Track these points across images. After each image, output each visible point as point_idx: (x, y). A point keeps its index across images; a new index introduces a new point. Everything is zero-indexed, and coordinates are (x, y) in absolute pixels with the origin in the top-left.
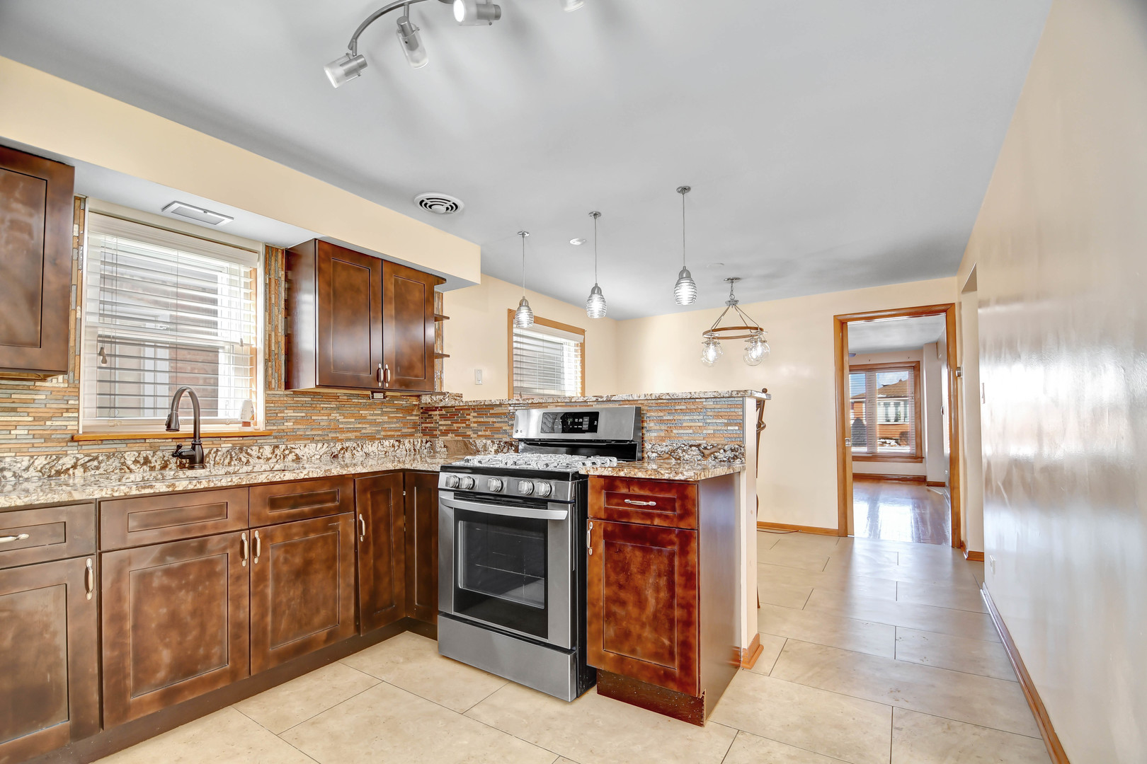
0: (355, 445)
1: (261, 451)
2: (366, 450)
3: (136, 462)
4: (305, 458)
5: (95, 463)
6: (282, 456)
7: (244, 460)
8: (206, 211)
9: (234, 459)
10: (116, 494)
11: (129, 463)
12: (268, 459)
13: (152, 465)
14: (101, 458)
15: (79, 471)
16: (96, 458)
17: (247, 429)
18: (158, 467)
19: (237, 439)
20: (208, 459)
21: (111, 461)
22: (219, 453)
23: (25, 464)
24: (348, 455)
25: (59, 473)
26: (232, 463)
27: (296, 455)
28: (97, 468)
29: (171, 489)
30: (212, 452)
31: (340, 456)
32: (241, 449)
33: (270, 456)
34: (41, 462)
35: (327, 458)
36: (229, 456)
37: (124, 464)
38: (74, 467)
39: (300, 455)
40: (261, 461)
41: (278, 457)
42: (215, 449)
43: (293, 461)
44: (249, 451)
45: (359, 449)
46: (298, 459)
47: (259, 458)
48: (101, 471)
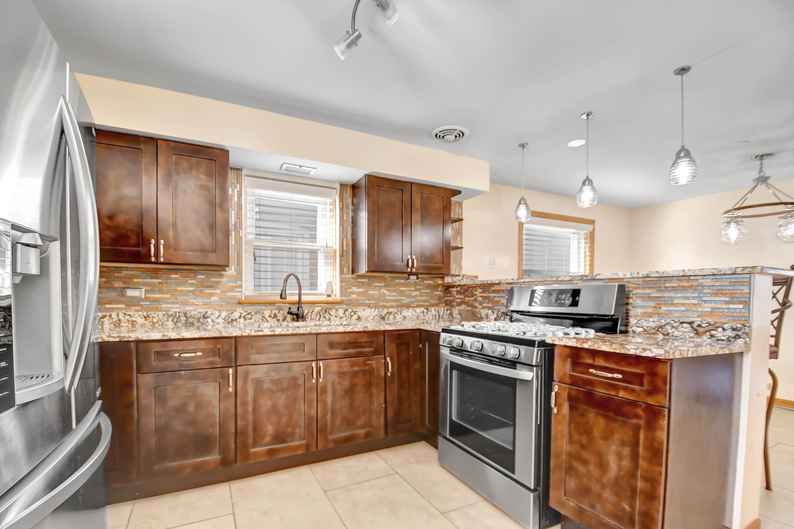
0: (396, 311)
1: (337, 312)
2: (403, 314)
3: (270, 316)
4: (364, 318)
5: (250, 316)
6: (350, 316)
7: (327, 317)
8: (301, 166)
9: (322, 317)
10: (244, 334)
11: (266, 316)
12: (341, 318)
13: (278, 318)
14: (252, 313)
15: (242, 320)
16: (250, 313)
17: (330, 299)
18: (281, 320)
19: (324, 304)
20: (307, 316)
21: (257, 315)
22: (313, 313)
23: (217, 315)
24: (391, 317)
25: (232, 320)
26: (321, 319)
27: (358, 316)
28: (251, 319)
29: (272, 333)
30: (310, 312)
31: (386, 317)
32: (326, 311)
33: (342, 316)
34: (224, 314)
35: (378, 318)
36: (319, 315)
37: (264, 317)
38: (240, 317)
39: (361, 315)
40: (337, 319)
41: (347, 317)
42: (311, 311)
43: (356, 319)
44: (330, 312)
45: (399, 313)
46: (359, 318)
47: (336, 317)
48: (253, 320)
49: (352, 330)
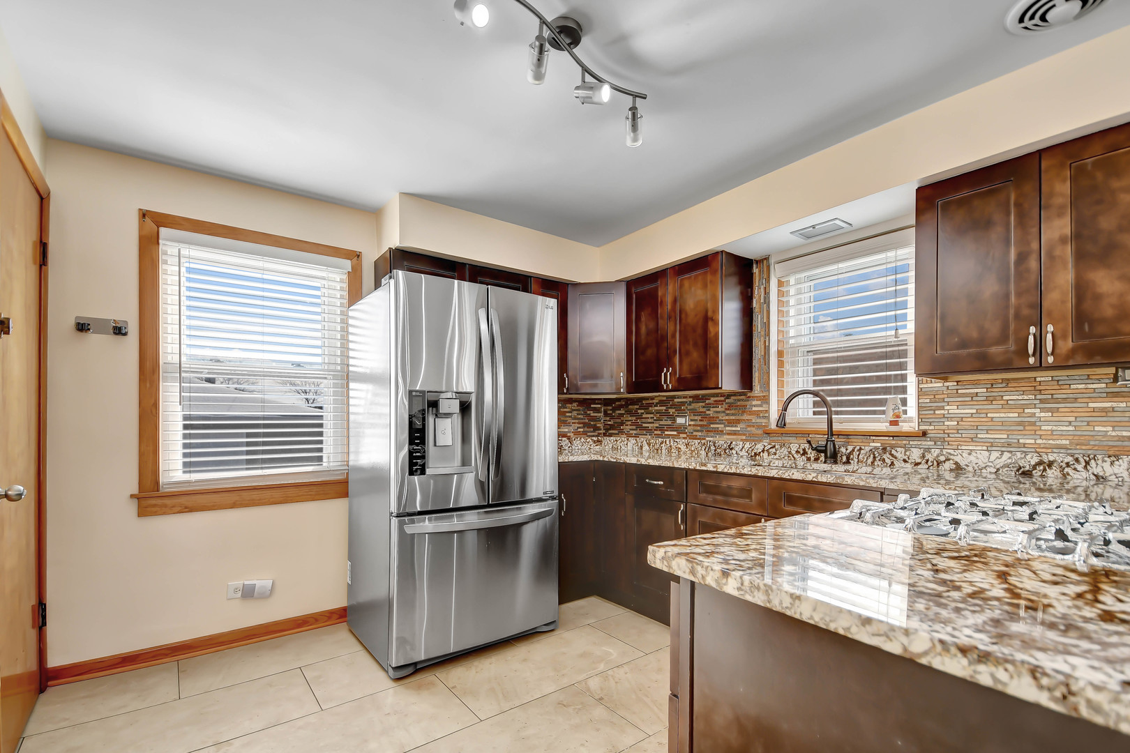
0: (1069, 459)
1: (908, 453)
2: (1098, 471)
3: (797, 452)
4: (970, 469)
5: (774, 450)
6: (935, 463)
7: (887, 461)
9: (877, 459)
11: (793, 452)
12: (917, 464)
13: (809, 456)
14: (777, 447)
15: (765, 454)
16: (774, 447)
17: (894, 429)
18: (812, 459)
19: (887, 438)
20: (852, 456)
21: (783, 449)
22: (862, 451)
23: (741, 447)
24: (1053, 474)
25: (756, 454)
26: (876, 463)
27: (956, 463)
28: (775, 454)
30: (856, 450)
31: (1037, 473)
32: (884, 449)
33: (919, 461)
34: (747, 445)
35: (1011, 475)
36: (872, 456)
37: (790, 453)
38: (763, 451)
39: (962, 464)
40: (908, 465)
41: (930, 463)
42: (858, 447)
43: (951, 470)
44: (893, 452)
45: (1080, 467)
46: (958, 469)
47: (905, 461)
48: (777, 456)
49: (814, 479)
